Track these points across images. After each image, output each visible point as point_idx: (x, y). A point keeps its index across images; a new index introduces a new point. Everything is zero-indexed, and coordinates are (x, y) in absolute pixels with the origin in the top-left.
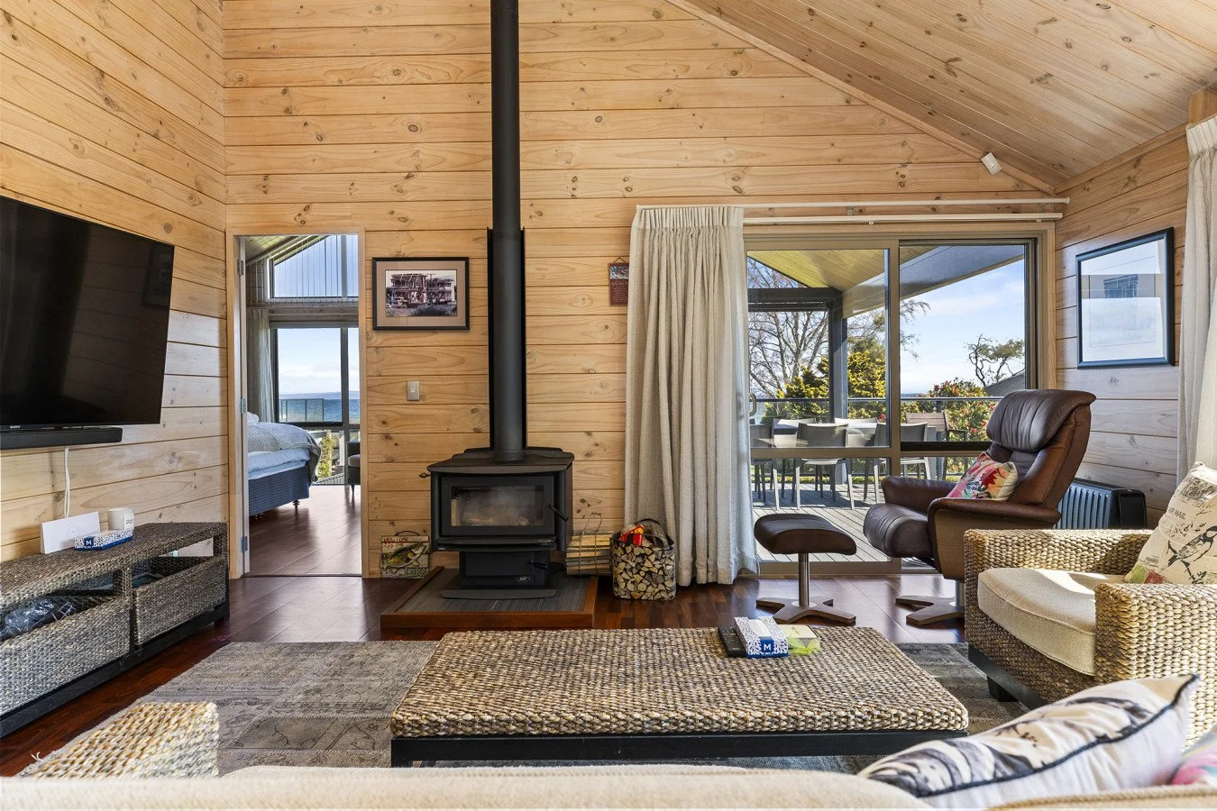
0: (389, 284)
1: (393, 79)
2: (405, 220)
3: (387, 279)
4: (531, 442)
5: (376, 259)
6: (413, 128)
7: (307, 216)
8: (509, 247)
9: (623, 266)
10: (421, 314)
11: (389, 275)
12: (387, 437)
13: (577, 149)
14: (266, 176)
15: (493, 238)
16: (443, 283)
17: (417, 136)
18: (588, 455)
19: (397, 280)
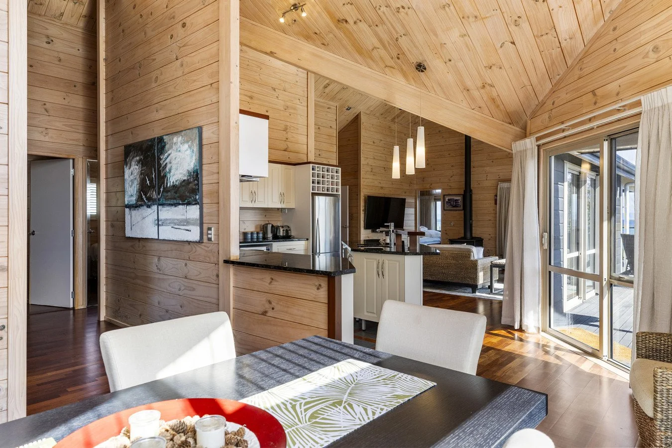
0: (447, 200)
1: (449, 156)
2: (450, 186)
3: (447, 199)
4: (474, 236)
5: (444, 195)
6: (452, 166)
7: (431, 186)
8: (468, 195)
9: (496, 196)
10: (453, 207)
11: (447, 198)
12: (446, 234)
13: (487, 169)
14: (424, 178)
15: (465, 191)
16: (458, 200)
17: (453, 168)
18: (489, 239)
19: (448, 200)
